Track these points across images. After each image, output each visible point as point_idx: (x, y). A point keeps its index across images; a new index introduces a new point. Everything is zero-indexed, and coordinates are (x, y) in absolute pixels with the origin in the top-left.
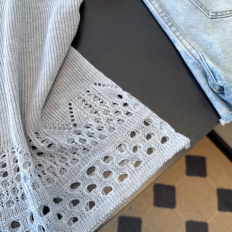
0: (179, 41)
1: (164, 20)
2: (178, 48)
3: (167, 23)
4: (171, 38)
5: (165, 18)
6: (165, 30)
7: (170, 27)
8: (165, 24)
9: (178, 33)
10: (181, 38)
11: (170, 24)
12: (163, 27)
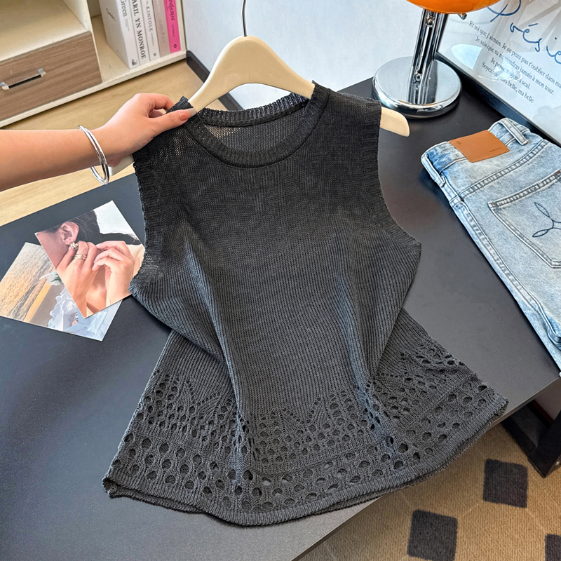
0: (517, 291)
1: (501, 268)
2: (516, 298)
3: (504, 271)
4: (508, 287)
5: (501, 266)
6: (502, 278)
7: (507, 275)
8: (501, 272)
9: (515, 283)
10: (519, 287)
11: (507, 272)
12: (499, 274)
